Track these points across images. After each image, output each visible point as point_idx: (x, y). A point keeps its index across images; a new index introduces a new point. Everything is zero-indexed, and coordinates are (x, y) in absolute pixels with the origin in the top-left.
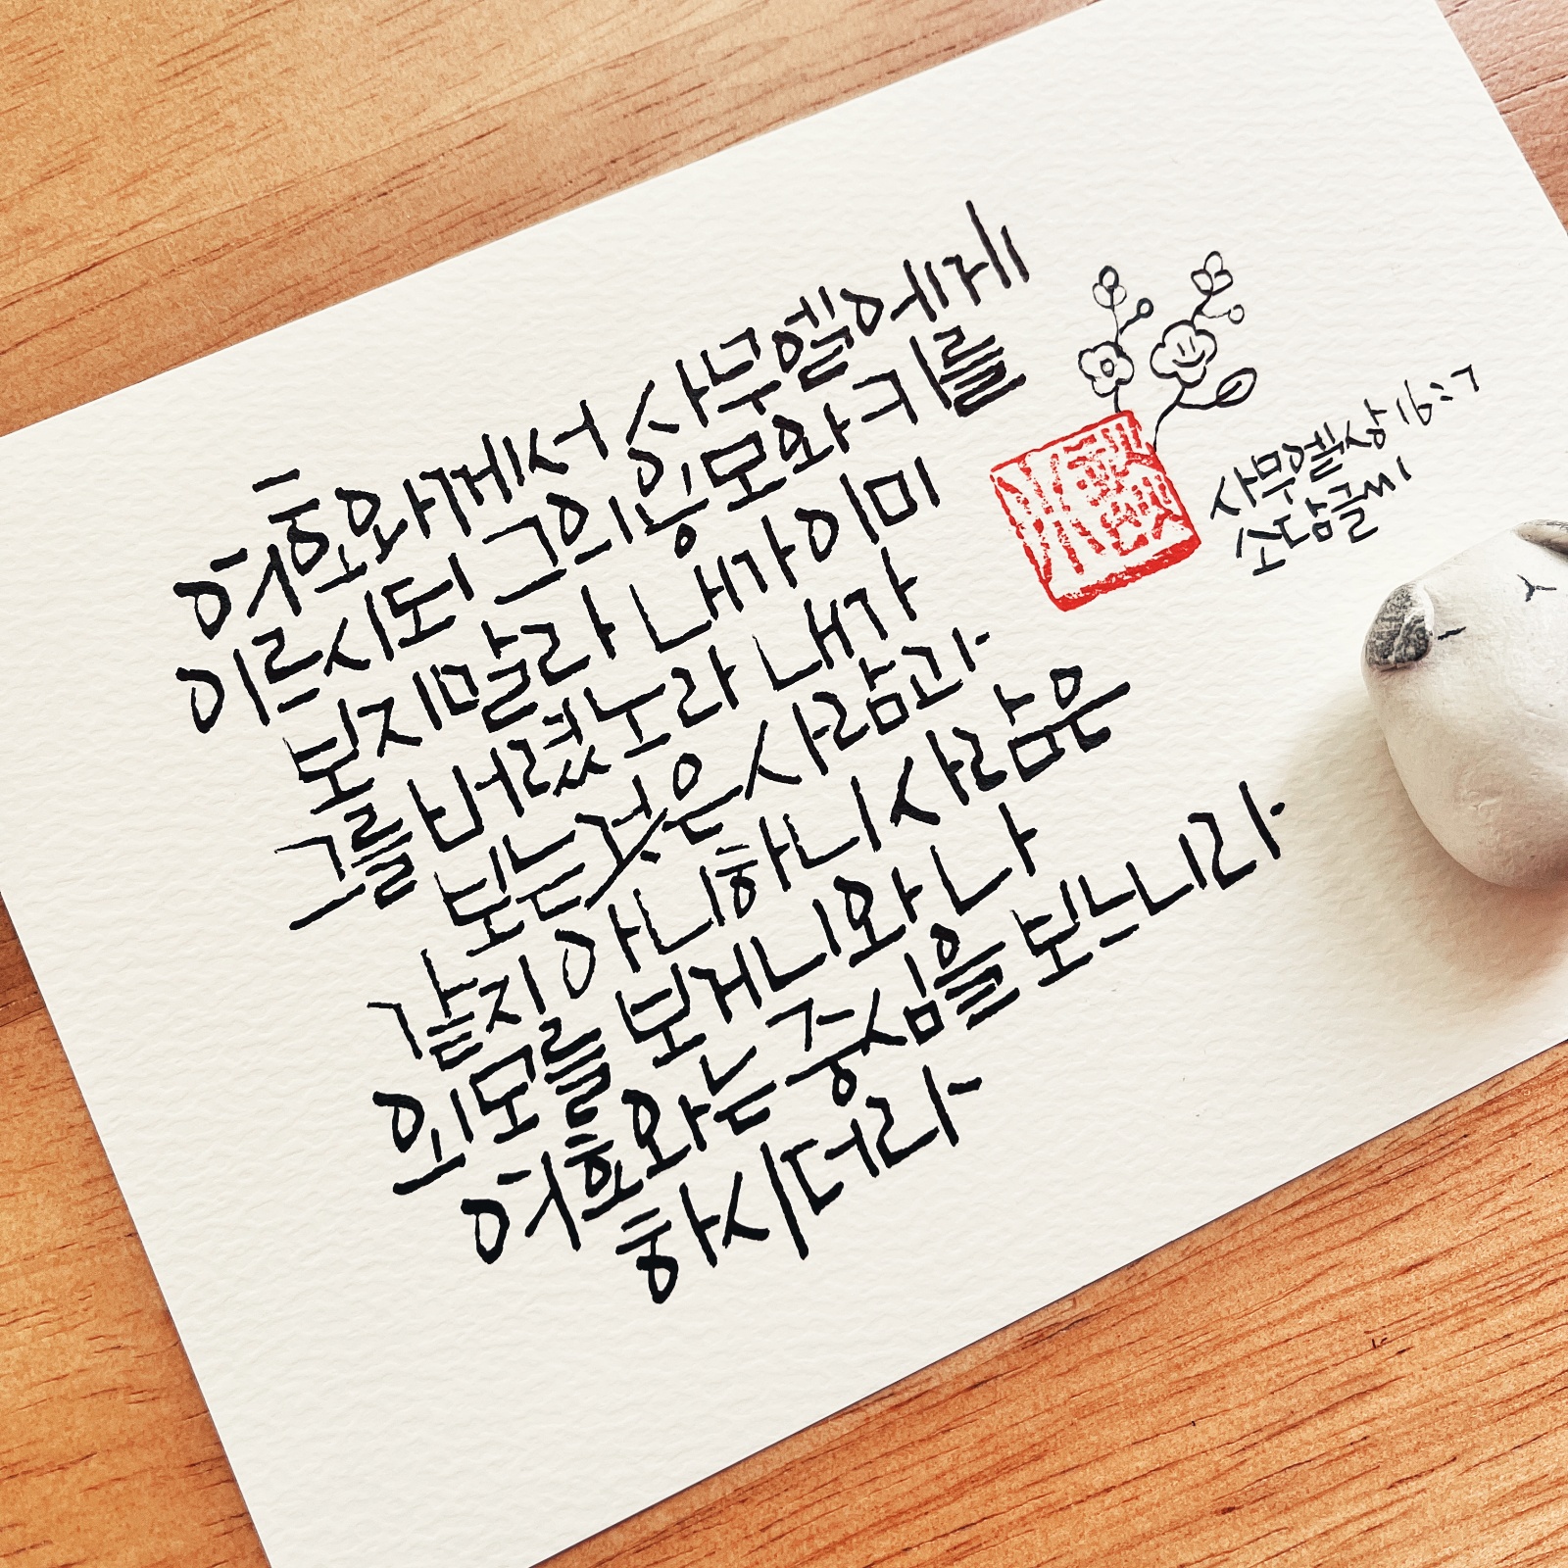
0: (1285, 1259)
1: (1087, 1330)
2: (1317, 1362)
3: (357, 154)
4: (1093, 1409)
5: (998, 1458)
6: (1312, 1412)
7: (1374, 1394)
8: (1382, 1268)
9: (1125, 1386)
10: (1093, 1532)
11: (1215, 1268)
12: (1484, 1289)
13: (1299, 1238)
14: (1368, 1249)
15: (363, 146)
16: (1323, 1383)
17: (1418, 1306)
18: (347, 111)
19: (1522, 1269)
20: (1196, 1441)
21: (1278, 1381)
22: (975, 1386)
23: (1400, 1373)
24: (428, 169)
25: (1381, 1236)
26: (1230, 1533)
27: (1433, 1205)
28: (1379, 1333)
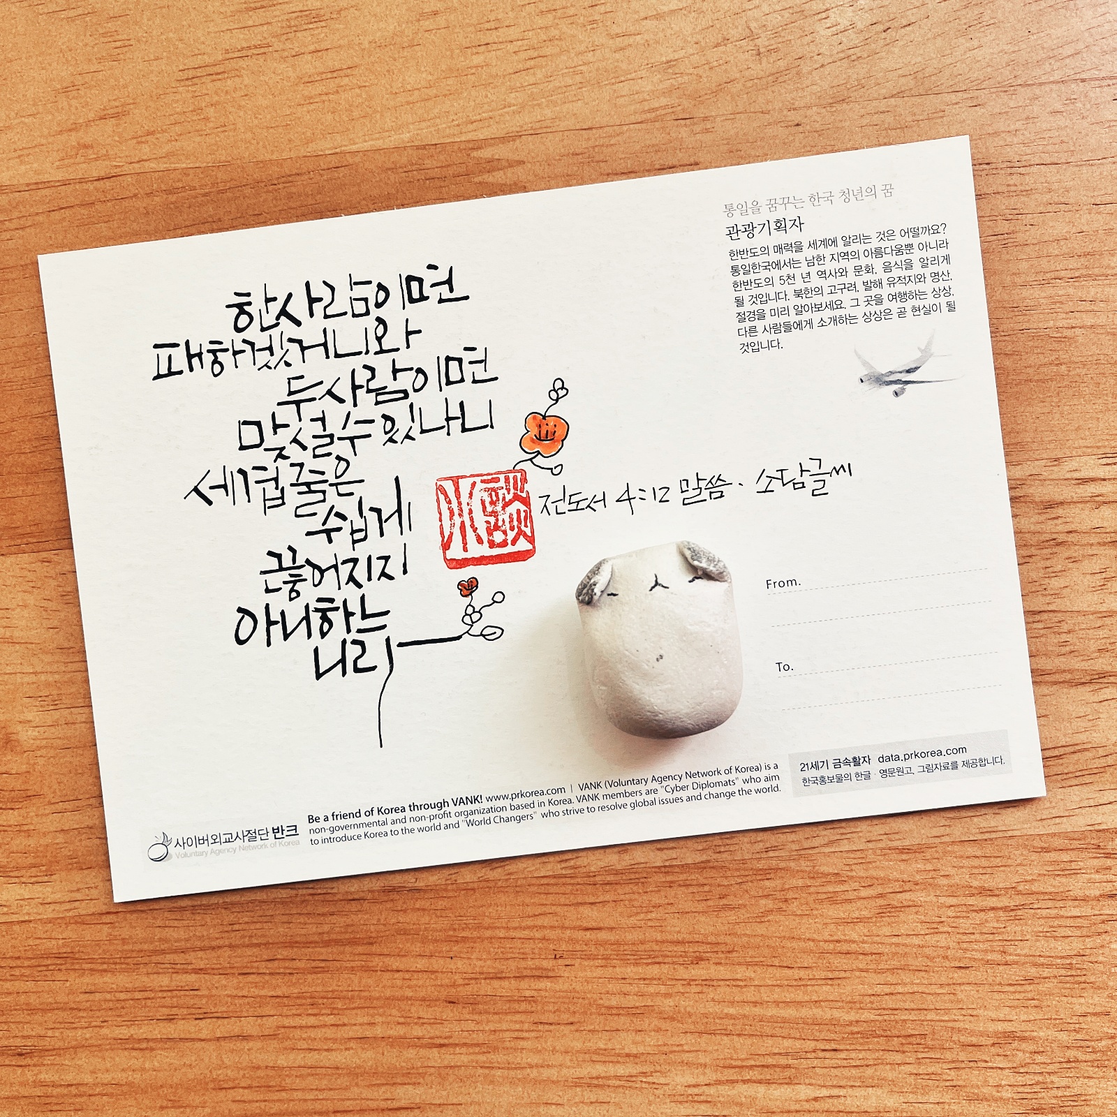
0: (527, 900)
2: (523, 953)
3: (268, 157)
4: (406, 932)
5: (352, 936)
6: (512, 976)
7: (545, 979)
8: (575, 924)
9: (425, 928)
10: (384, 987)
11: (491, 891)
12: (622, 953)
13: (540, 893)
14: (572, 916)
15: (273, 153)
16: (523, 964)
17: (585, 948)
18: (271, 130)
19: (646, 951)
20: (450, 966)
21: (501, 955)
22: (354, 900)
23: (562, 975)
24: (302, 177)
25: (581, 909)
26: (449, 1013)
27: (613, 904)
28: (560, 952)
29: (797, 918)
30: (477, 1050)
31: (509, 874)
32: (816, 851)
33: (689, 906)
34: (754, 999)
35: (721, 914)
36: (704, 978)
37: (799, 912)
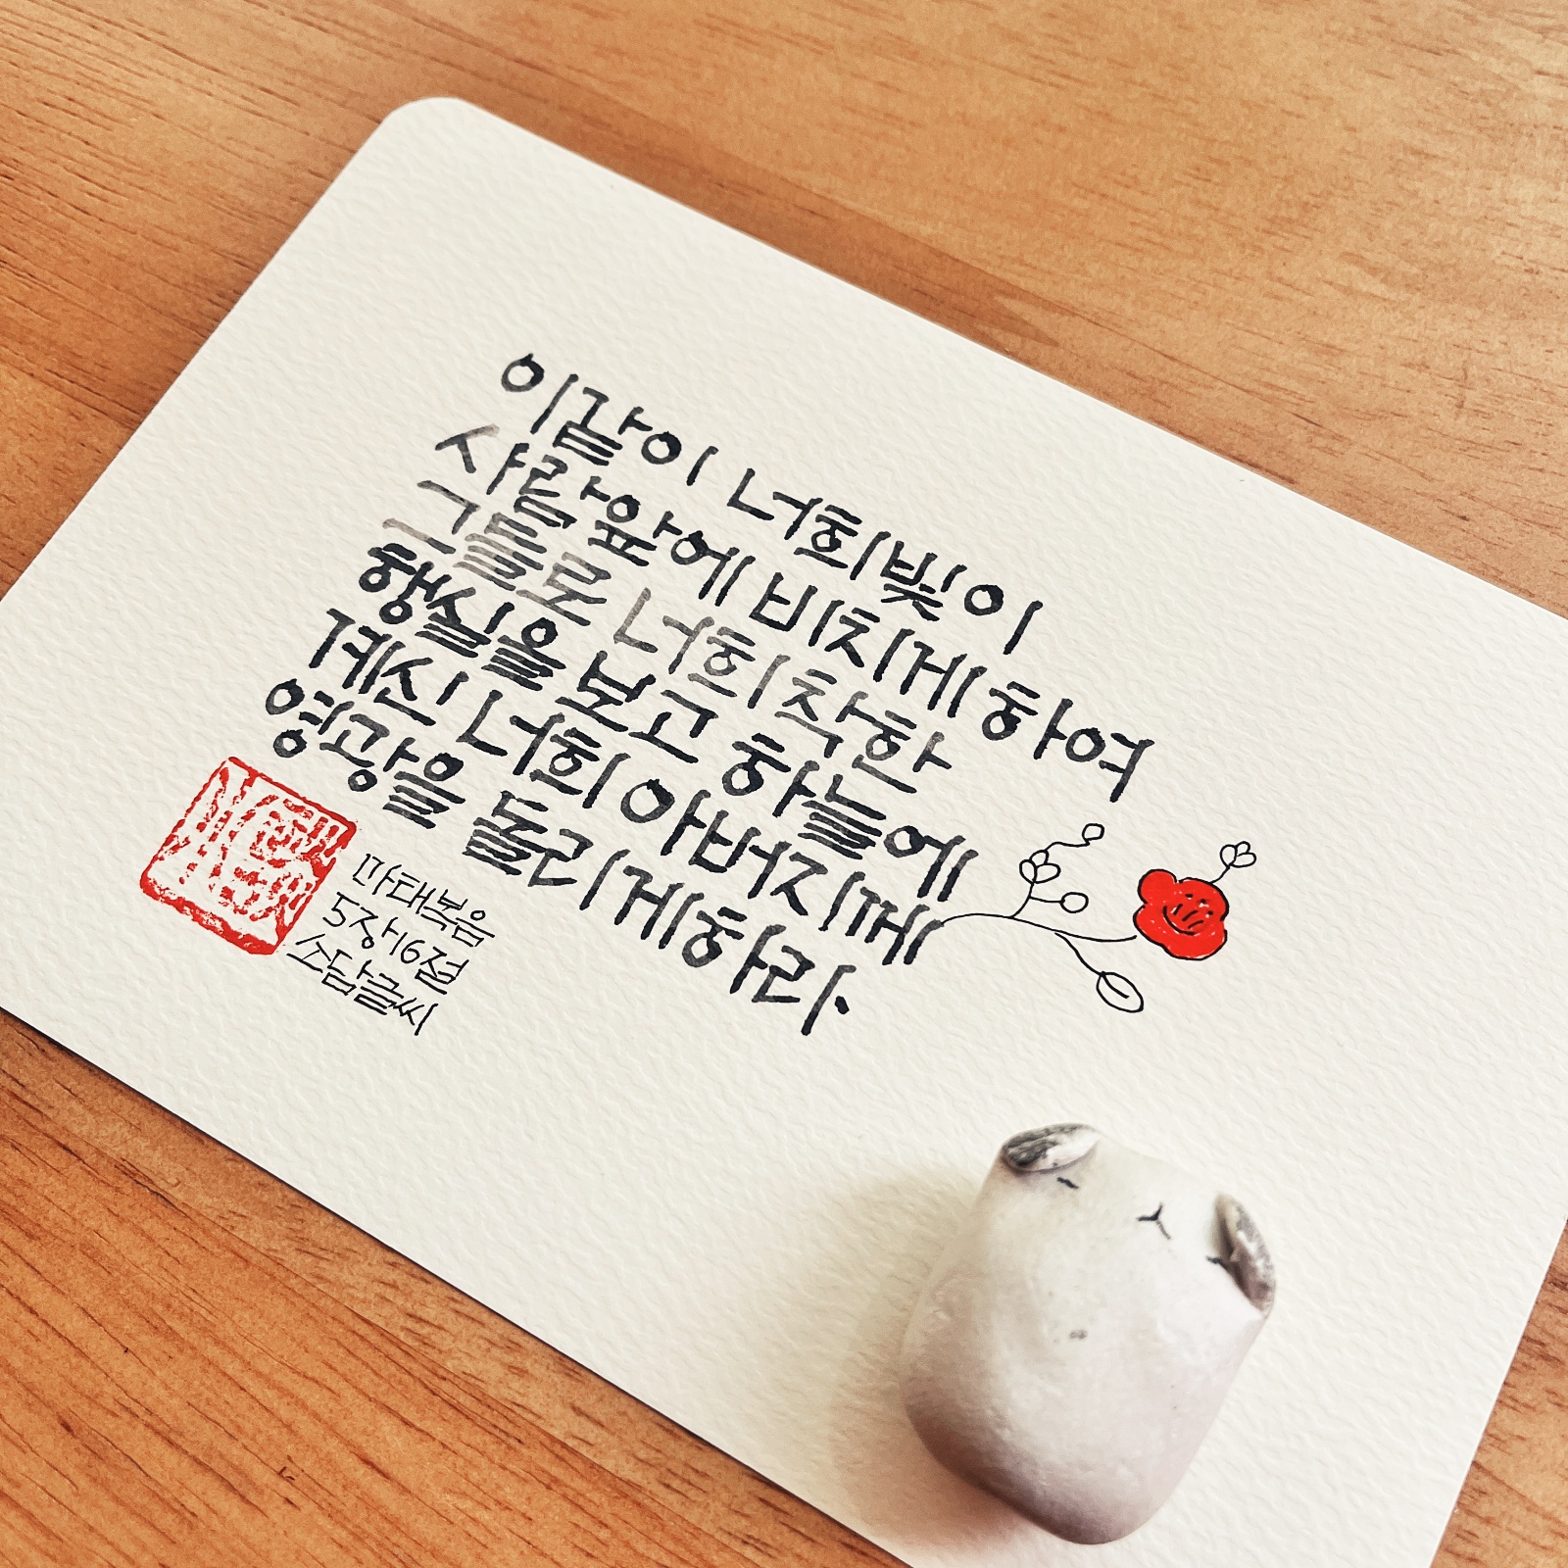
0: (312, 1342)
1: (159, 1208)
2: (239, 1428)
3: (737, 153)
4: (94, 1257)
5: (13, 1203)
6: (191, 1452)
7: (237, 1498)
8: (354, 1436)
9: (128, 1271)
11: (271, 1286)
12: (389, 1545)
13: (340, 1344)
14: (360, 1417)
15: (747, 153)
16: (223, 1444)
17: (339, 1492)
20: (113, 1362)
21: (203, 1403)
22: (65, 1148)
23: (269, 1512)
25: (383, 1418)
26: (49, 1442)
27: (436, 1447)
28: (295, 1470)
30: (41, 1540)
31: (319, 1277)
33: (552, 1542)
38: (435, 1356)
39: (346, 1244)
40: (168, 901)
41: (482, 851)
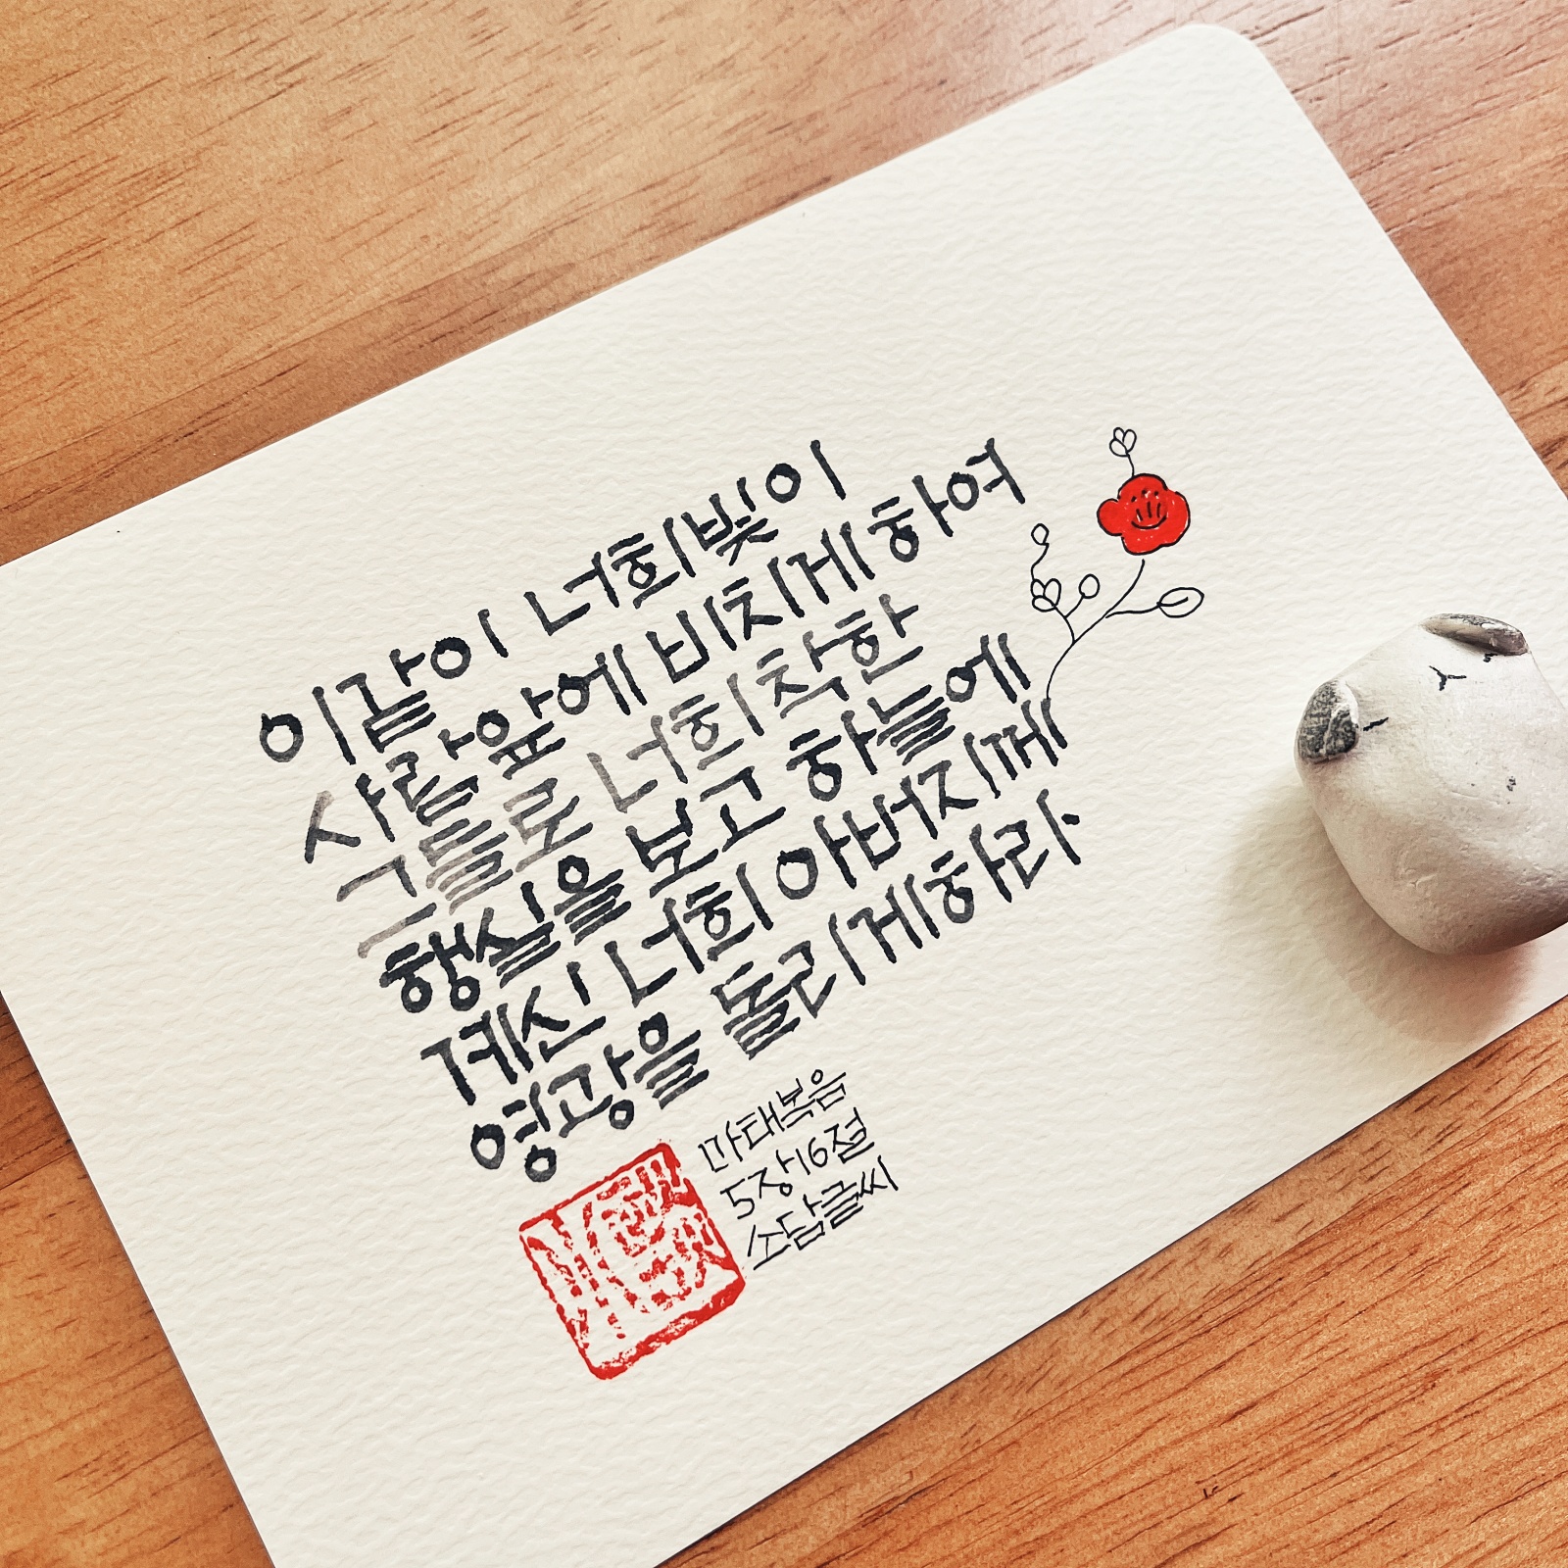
0: (1113, 1416)
1: (925, 1502)
2: (1152, 1516)
3: (162, 397)
7: (1208, 1544)
8: (1208, 1417)
9: (966, 1556)
11: (1046, 1430)
12: (1309, 1429)
13: (1127, 1393)
14: (1193, 1400)
15: (168, 388)
16: (1160, 1535)
17: (1245, 1452)
18: (152, 357)
19: (1344, 1407)
21: (1116, 1538)
23: (1233, 1521)
24: (232, 408)
25: (1206, 1385)
27: (1251, 1352)
28: (1210, 1482)
29: (1542, 1230)
31: (1061, 1384)
32: (1512, 1103)
33: (1369, 1293)
34: (1550, 1402)
35: (1427, 1281)
36: (1456, 1407)
37: (1540, 1218)
38: (1179, 1315)
39: (1046, 1346)
40: (633, 1359)
41: (758, 1042)
